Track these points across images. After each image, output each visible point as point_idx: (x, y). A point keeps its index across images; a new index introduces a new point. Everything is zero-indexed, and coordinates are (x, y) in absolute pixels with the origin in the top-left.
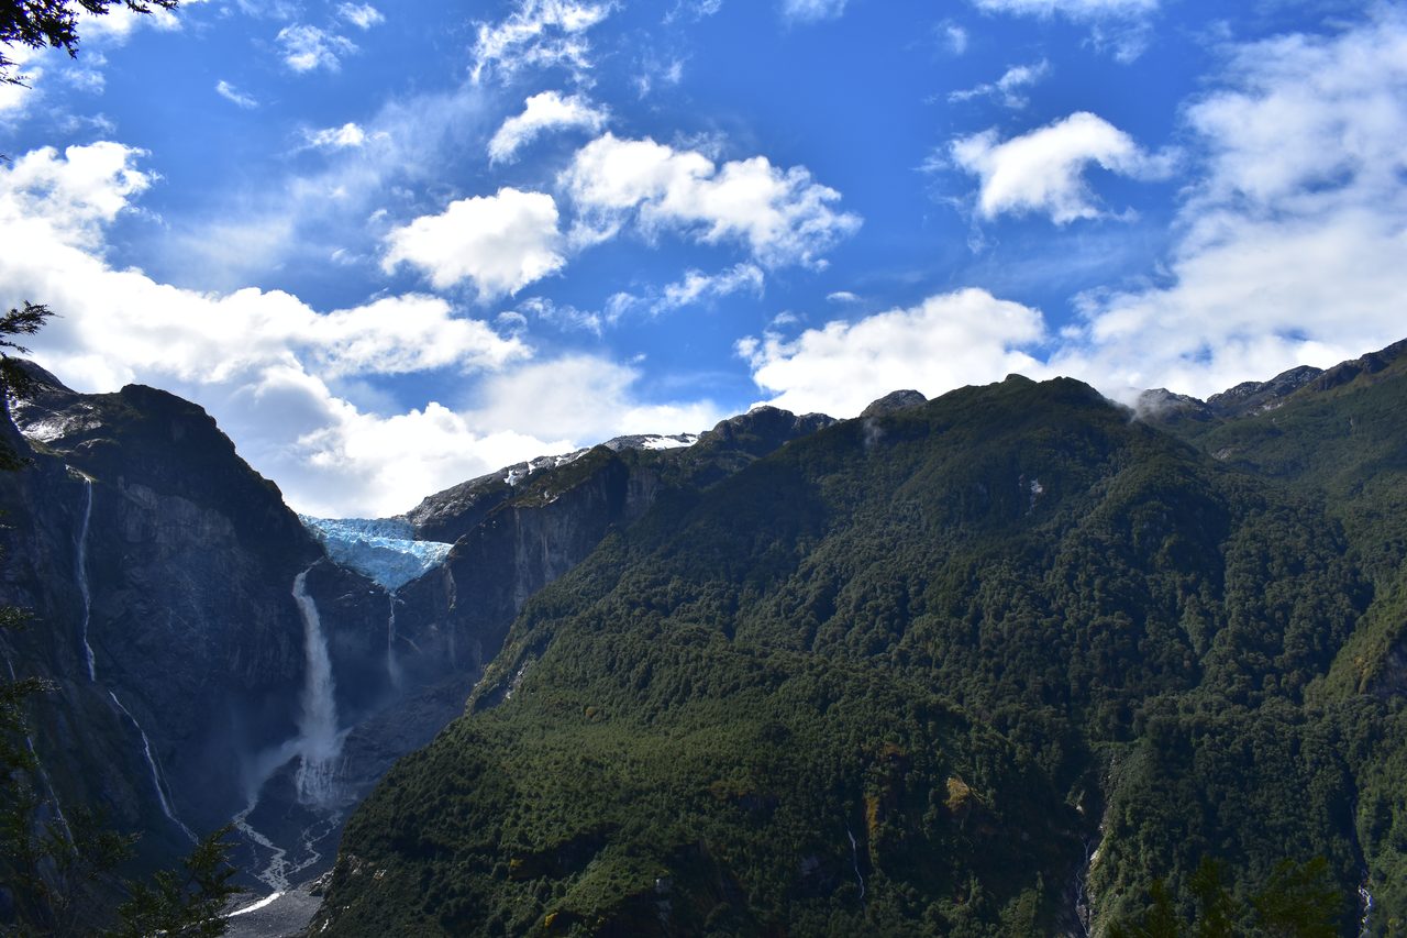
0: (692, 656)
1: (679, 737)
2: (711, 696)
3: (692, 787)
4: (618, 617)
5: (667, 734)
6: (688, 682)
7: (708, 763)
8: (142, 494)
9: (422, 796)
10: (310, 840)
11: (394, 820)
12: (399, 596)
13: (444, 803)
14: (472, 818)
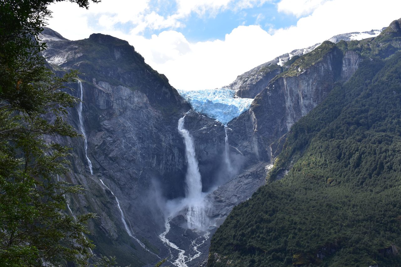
0: (383, 149)
1: (378, 193)
2: (395, 171)
3: (386, 218)
4: (342, 131)
5: (371, 191)
6: (382, 164)
7: (395, 206)
8: (104, 86)
9: (247, 224)
10: (196, 245)
11: (235, 236)
12: (229, 127)
13: (258, 227)
14: (273, 234)
